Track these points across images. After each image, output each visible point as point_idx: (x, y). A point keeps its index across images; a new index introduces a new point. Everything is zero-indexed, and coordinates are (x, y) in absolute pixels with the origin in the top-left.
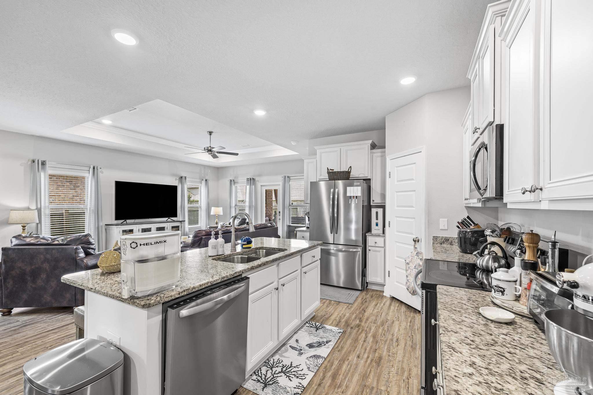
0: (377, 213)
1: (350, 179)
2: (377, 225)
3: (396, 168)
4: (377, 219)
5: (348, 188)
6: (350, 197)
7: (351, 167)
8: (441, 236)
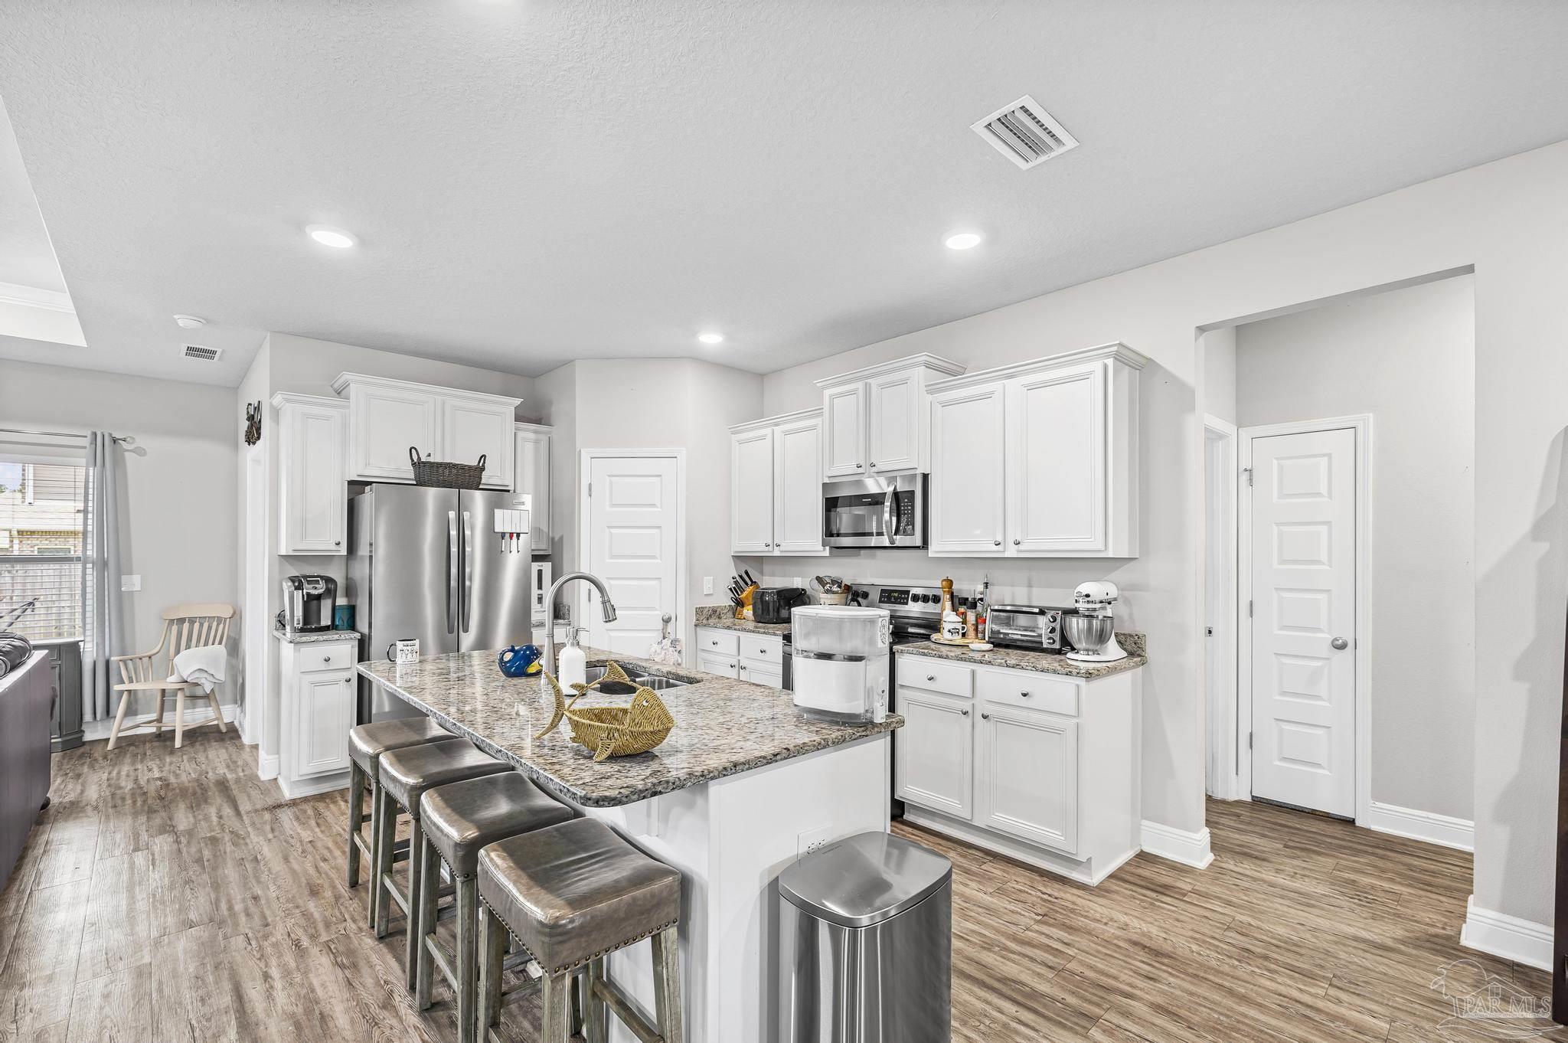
0: (540, 572)
1: (481, 487)
2: (540, 600)
3: (608, 479)
4: (540, 587)
5: (498, 513)
6: (503, 535)
7: (484, 456)
8: (707, 606)
